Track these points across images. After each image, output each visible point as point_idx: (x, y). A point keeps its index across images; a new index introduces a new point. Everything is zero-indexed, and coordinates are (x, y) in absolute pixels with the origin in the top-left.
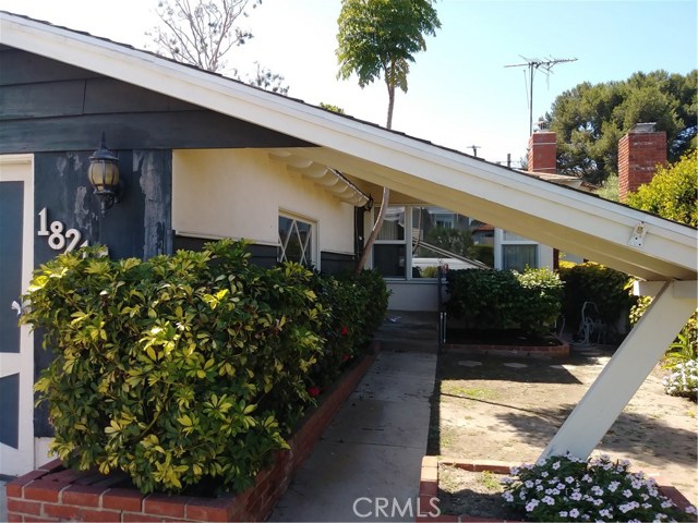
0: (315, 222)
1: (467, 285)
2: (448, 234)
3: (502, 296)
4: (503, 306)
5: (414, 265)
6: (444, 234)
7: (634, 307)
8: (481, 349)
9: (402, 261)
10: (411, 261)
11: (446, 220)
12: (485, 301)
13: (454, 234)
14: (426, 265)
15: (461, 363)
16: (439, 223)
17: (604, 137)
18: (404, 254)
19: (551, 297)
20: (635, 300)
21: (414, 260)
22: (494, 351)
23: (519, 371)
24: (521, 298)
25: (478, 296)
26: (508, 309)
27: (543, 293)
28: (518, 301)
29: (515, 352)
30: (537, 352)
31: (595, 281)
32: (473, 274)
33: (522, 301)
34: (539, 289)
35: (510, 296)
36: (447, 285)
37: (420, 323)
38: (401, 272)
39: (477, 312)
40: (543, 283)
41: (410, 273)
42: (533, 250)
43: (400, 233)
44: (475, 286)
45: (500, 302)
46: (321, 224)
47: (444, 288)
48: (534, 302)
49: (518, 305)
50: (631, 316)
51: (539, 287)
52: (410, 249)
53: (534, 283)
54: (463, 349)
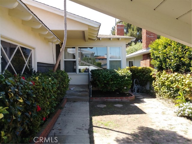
0: (34, 49)
1: (99, 75)
2: (89, 59)
3: (112, 79)
4: (112, 82)
5: (79, 68)
6: (87, 59)
7: (154, 81)
8: (105, 99)
9: (75, 67)
10: (78, 67)
11: (87, 55)
12: (106, 81)
13: (90, 59)
14: (83, 68)
15: (98, 106)
16: (86, 56)
17: (129, 33)
18: (76, 65)
19: (129, 79)
20: (154, 79)
21: (79, 67)
22: (110, 99)
23: (121, 108)
24: (119, 79)
25: (103, 79)
26: (114, 84)
27: (126, 78)
28: (118, 81)
29: (117, 99)
30: (125, 99)
31: (138, 72)
32: (101, 71)
33: (119, 81)
34: (125, 76)
35: (115, 79)
36: (91, 75)
37: (82, 90)
38: (74, 71)
39: (103, 85)
40: (126, 74)
41: (78, 71)
42: (119, 62)
43: (74, 57)
44: (102, 75)
45: (111, 81)
46: (37, 49)
47: (90, 76)
48: (123, 81)
49: (118, 82)
50: (153, 84)
51: (125, 75)
52: (77, 63)
53: (123, 74)
54: (98, 99)
